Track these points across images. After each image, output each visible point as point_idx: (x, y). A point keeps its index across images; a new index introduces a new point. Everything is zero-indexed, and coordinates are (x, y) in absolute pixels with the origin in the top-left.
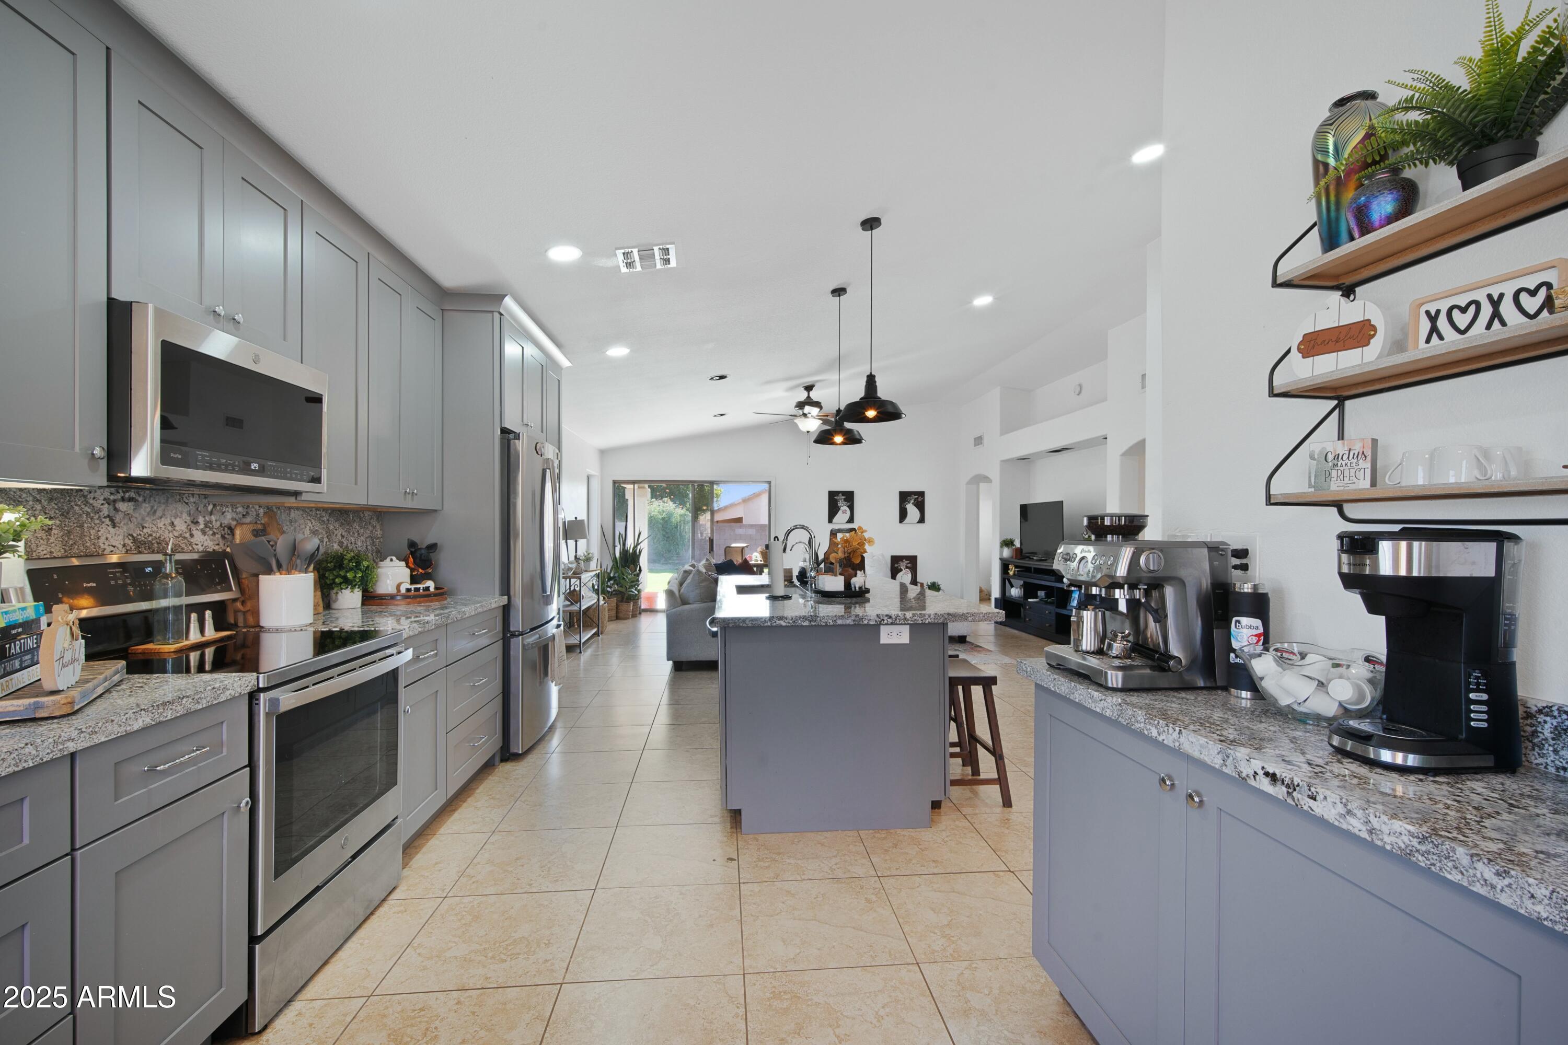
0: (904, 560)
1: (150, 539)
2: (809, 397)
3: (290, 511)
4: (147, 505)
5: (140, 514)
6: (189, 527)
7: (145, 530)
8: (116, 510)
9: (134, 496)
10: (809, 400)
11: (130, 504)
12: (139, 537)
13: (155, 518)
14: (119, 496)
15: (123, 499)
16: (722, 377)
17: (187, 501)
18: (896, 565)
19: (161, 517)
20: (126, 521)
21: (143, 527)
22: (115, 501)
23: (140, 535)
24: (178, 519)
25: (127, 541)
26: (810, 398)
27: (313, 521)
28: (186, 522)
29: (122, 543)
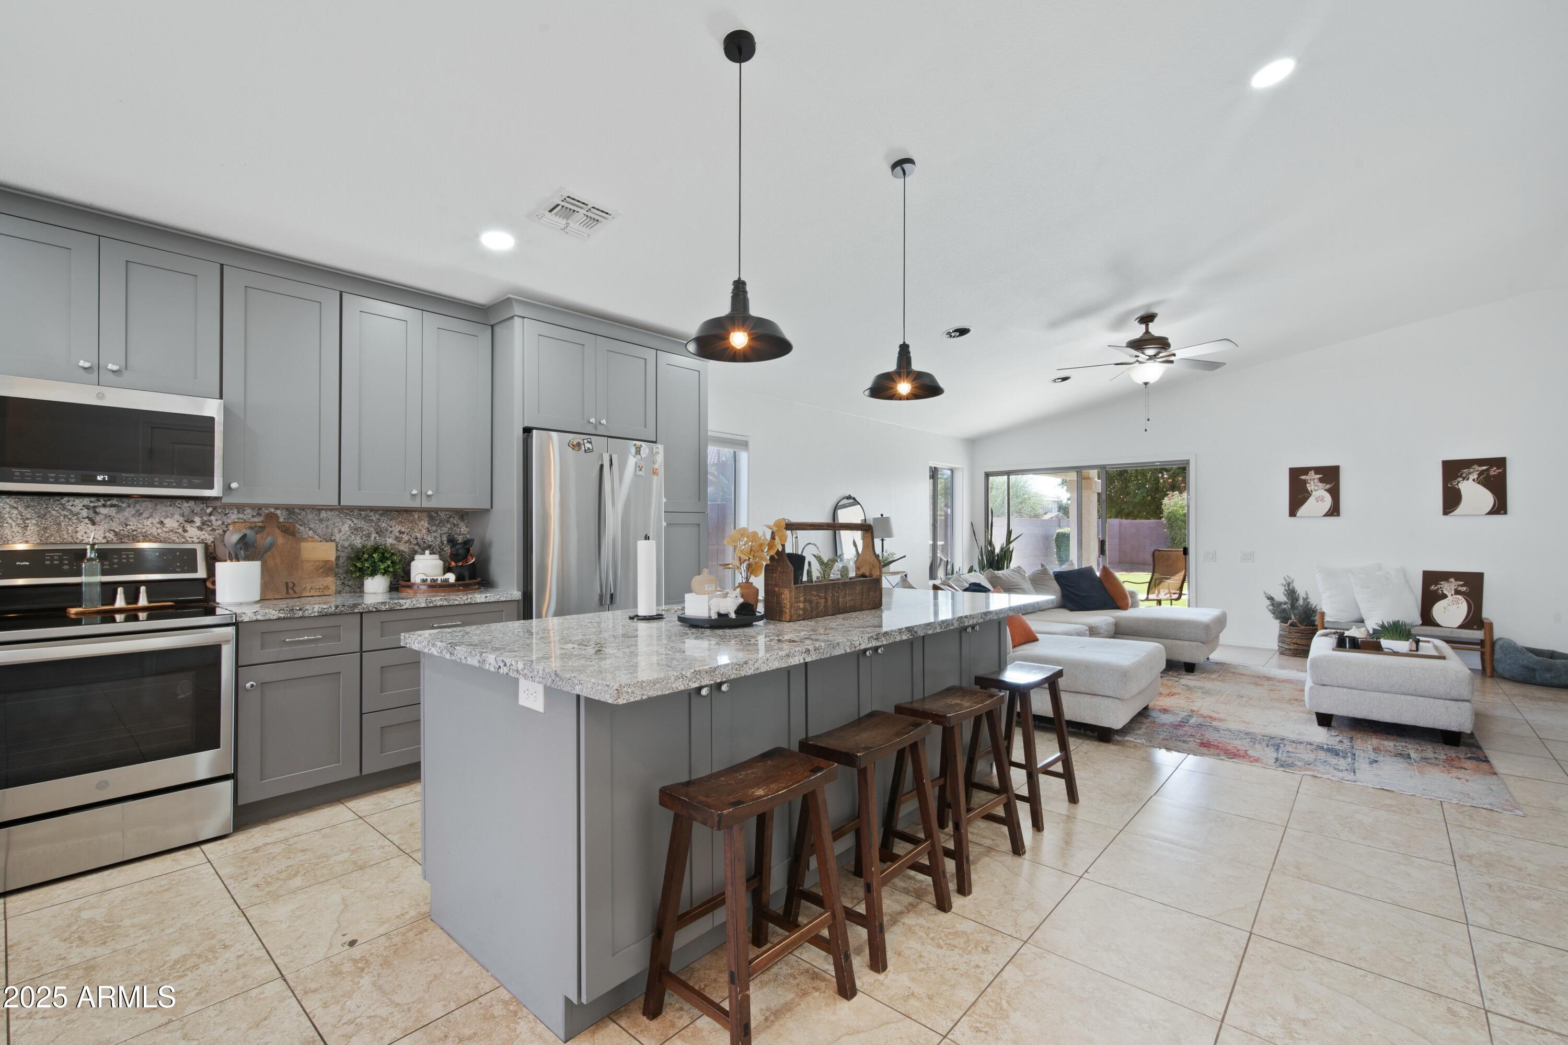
0: (1452, 580)
1: (135, 533)
2: (1147, 332)
3: (320, 513)
4: (132, 510)
5: (123, 516)
6: (182, 525)
7: (129, 527)
8: (96, 512)
9: (117, 503)
10: (1147, 337)
11: (112, 509)
12: (122, 532)
13: (140, 518)
14: (100, 504)
15: (104, 506)
16: (963, 332)
17: (180, 506)
18: (1433, 587)
19: (148, 518)
20: (107, 521)
21: (127, 525)
22: (95, 507)
23: (123, 530)
24: (169, 519)
25: (107, 534)
26: (1150, 333)
27: (354, 520)
28: (178, 521)
29: (103, 536)
